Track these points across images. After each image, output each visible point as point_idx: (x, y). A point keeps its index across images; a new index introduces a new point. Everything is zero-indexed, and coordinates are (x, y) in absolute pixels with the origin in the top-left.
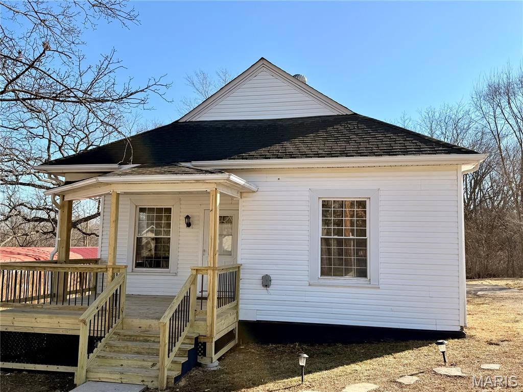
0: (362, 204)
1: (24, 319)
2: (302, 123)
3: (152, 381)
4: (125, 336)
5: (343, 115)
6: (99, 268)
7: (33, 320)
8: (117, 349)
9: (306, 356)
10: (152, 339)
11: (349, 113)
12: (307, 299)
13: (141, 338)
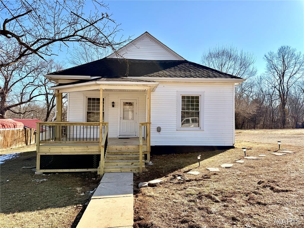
0: (197, 98)
1: (55, 149)
2: (165, 63)
3: (135, 170)
4: (112, 153)
5: (181, 61)
6: (95, 124)
7: (61, 149)
8: (111, 159)
9: (200, 155)
10: (125, 154)
11: (183, 60)
12: (176, 136)
13: (120, 154)
